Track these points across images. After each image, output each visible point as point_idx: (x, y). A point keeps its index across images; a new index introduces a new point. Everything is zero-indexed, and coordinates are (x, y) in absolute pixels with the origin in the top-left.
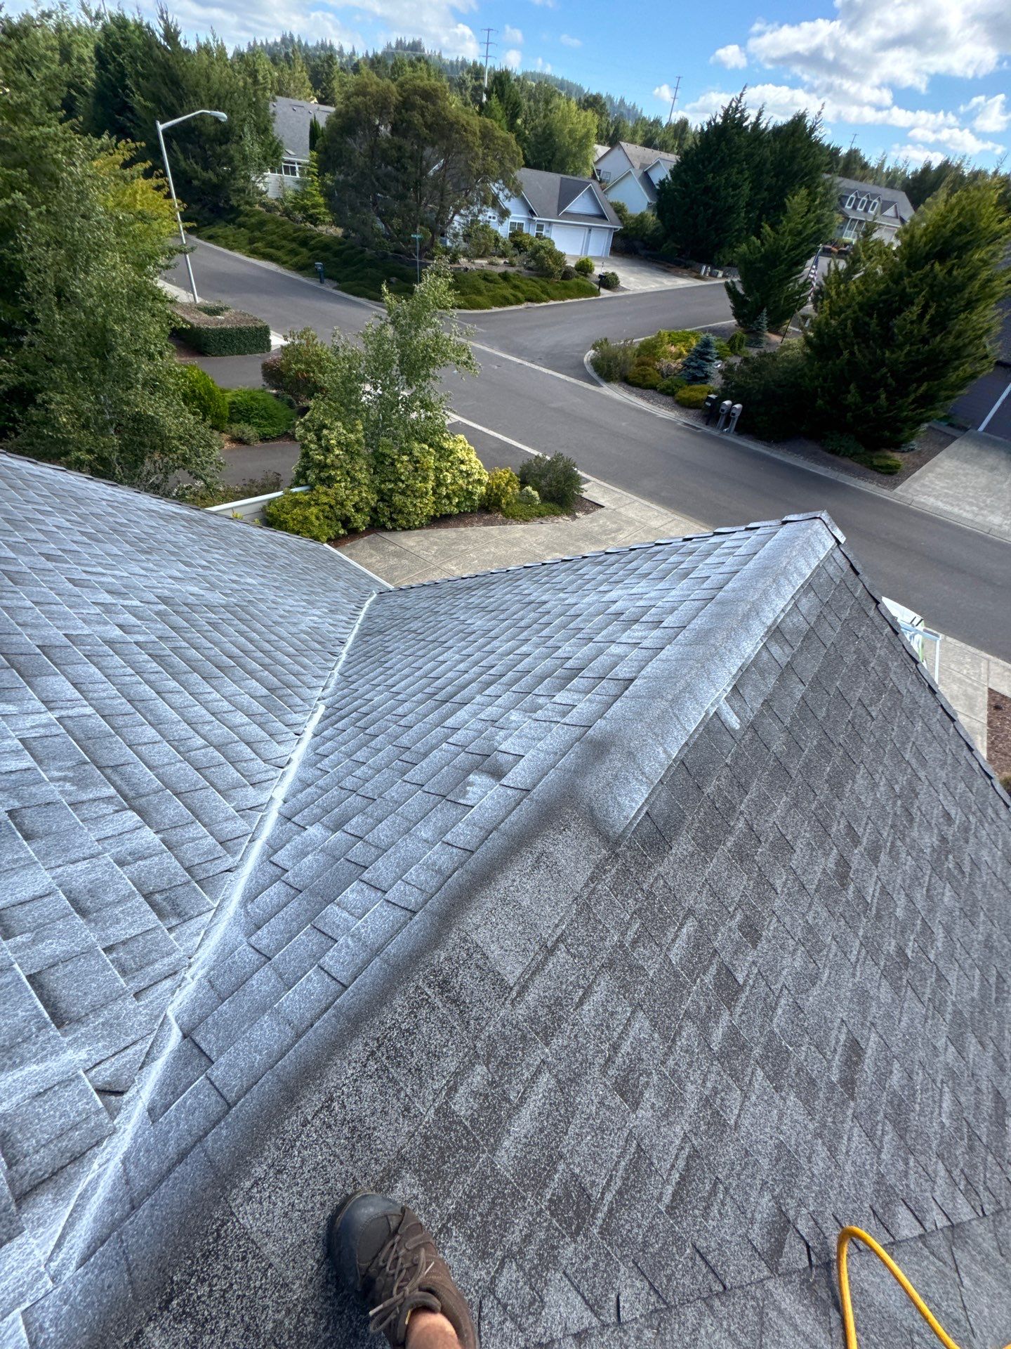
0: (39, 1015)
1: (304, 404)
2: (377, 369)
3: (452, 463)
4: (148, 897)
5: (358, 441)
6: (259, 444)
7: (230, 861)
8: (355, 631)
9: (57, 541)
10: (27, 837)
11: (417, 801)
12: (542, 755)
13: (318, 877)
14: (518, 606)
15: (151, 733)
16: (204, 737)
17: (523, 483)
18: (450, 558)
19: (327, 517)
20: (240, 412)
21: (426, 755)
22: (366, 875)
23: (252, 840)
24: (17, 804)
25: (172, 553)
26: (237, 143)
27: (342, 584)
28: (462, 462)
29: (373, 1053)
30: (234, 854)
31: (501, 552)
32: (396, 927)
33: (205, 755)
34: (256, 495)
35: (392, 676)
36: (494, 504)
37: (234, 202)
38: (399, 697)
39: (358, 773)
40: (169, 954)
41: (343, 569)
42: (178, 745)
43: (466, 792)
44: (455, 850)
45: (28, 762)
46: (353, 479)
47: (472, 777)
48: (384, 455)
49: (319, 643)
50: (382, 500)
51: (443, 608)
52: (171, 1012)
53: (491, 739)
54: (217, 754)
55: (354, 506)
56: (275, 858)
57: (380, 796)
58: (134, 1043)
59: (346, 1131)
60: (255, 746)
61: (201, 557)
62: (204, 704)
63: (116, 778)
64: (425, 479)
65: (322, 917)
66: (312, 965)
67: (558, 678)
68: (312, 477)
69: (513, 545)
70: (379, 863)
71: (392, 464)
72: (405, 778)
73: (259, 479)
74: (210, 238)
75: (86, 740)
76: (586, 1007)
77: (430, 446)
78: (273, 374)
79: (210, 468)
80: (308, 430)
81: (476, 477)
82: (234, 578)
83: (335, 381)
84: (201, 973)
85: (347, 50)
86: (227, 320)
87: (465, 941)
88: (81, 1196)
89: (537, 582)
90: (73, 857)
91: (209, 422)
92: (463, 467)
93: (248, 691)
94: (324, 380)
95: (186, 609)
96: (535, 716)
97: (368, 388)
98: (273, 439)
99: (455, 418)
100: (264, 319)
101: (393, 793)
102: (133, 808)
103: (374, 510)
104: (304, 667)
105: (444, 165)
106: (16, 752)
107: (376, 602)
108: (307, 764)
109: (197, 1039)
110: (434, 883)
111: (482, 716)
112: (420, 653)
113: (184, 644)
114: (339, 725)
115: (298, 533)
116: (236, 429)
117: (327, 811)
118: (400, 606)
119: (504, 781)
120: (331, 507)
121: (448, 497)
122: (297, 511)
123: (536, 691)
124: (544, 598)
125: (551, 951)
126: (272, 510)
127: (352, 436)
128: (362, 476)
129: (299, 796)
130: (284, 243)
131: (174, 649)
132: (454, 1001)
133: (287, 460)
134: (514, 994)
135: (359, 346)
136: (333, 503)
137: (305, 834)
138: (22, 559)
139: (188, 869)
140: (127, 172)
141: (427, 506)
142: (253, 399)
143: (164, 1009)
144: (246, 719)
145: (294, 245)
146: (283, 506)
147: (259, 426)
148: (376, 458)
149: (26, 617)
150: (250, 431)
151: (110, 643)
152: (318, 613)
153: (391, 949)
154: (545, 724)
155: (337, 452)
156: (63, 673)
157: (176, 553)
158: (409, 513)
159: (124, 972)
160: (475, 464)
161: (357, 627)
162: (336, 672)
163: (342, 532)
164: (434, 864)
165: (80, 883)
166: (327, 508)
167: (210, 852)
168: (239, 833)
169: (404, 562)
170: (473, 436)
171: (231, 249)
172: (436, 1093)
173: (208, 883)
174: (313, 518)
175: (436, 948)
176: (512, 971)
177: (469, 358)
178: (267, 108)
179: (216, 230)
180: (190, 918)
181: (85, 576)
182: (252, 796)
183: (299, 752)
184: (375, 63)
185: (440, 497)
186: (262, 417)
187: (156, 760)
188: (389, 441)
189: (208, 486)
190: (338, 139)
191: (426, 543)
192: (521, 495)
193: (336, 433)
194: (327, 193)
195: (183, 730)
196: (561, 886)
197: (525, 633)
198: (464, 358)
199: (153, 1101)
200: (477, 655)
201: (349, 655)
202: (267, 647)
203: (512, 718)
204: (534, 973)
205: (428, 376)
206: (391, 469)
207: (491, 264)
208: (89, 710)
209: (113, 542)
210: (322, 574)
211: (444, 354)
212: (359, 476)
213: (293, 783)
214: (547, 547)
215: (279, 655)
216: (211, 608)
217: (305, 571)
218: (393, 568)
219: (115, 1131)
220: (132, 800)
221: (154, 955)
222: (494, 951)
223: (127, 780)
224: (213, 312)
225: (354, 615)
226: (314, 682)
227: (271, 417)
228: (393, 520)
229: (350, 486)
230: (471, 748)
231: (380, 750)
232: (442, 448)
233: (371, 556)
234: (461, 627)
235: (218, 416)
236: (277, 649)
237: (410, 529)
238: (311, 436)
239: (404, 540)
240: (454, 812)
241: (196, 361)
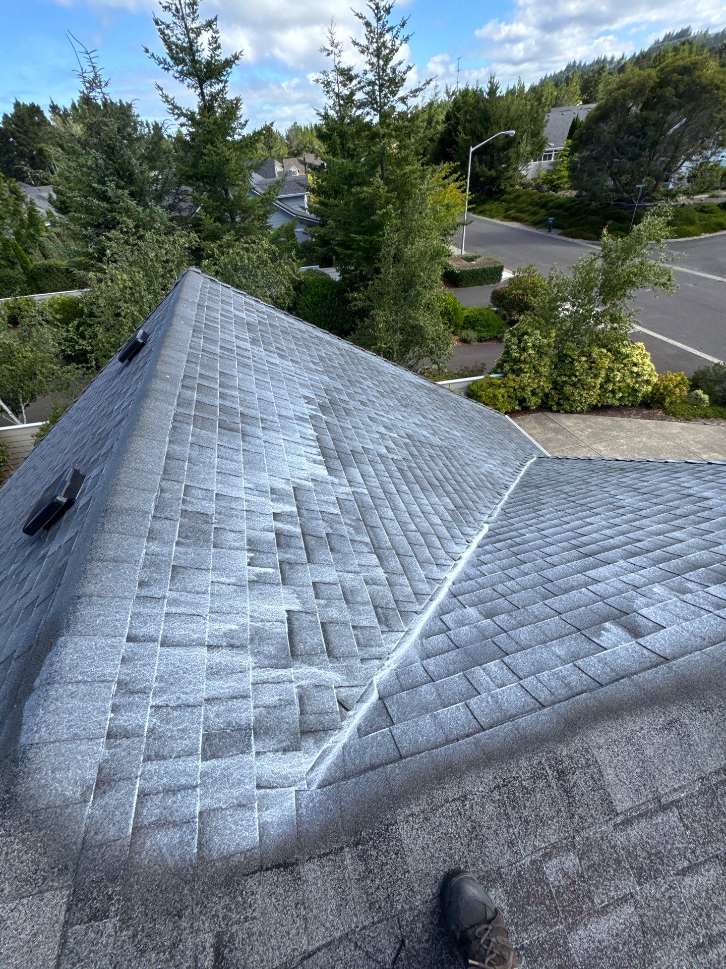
0: (322, 645)
1: (515, 318)
2: (579, 292)
3: (625, 365)
4: (375, 607)
5: (549, 345)
6: (476, 343)
7: (418, 608)
8: (517, 481)
9: (367, 395)
10: (332, 550)
11: (553, 624)
12: (686, 635)
13: (471, 644)
14: (675, 495)
15: (390, 513)
16: (416, 525)
17: (694, 386)
18: (601, 441)
19: (510, 397)
20: (470, 323)
21: (566, 591)
22: (506, 659)
23: (431, 600)
24: (331, 531)
25: (418, 409)
26: (517, 147)
27: (513, 445)
28: (635, 365)
29: (499, 787)
30: (421, 604)
31: (653, 443)
32: (527, 708)
33: (415, 536)
34: (466, 377)
35: (543, 522)
36: (656, 402)
37: (502, 187)
38: (547, 540)
39: (508, 584)
40: (380, 646)
41: (515, 435)
42: (402, 524)
43: (600, 635)
44: (584, 676)
45: (337, 511)
46: (537, 371)
47: (607, 625)
48: (566, 356)
49: (492, 484)
50: (555, 388)
51: (594, 481)
52: (376, 680)
53: (631, 600)
54: (421, 538)
55: (532, 391)
56: (443, 617)
57: (524, 607)
58: (357, 686)
59: (469, 825)
60: (442, 540)
61: (432, 414)
62: (419, 505)
63: (371, 533)
64: (596, 376)
65: (471, 672)
66: (461, 701)
67: (713, 570)
68: (507, 367)
69: (667, 438)
70: (518, 655)
71: (571, 363)
72: (546, 602)
73: (471, 367)
74: (481, 213)
75: (362, 507)
76: (687, 880)
77: (609, 350)
78: (498, 298)
79: (444, 357)
80: (513, 335)
81: (645, 378)
82: (447, 429)
83: (543, 302)
84: (393, 666)
85: (618, 57)
86: (477, 264)
87: (587, 751)
88: (324, 751)
89: (699, 478)
90: (348, 569)
91: (452, 329)
92: (635, 369)
93: (444, 504)
94: (534, 301)
95: (419, 444)
96: (684, 597)
97: (568, 306)
98: (486, 341)
99: (638, 328)
100: (500, 260)
101: (535, 609)
102: (376, 553)
103: (546, 395)
104: (479, 498)
105: (686, 122)
106: (334, 504)
107: (535, 464)
108: (470, 563)
109: (387, 704)
110: (563, 692)
111: (624, 578)
112: (569, 511)
113: (415, 465)
114: (498, 545)
115: (487, 405)
116: (464, 333)
117: (482, 602)
118: (556, 471)
119: (640, 640)
120: (515, 390)
121: (613, 392)
122: (490, 390)
123: (687, 575)
124: (706, 494)
125: (664, 808)
126: (474, 387)
127: (545, 341)
128: (544, 370)
129: (464, 584)
130: (529, 208)
131: (409, 467)
132: (567, 792)
133: (493, 354)
134: (619, 820)
135: (569, 276)
136: (517, 387)
137: (465, 610)
138: (351, 402)
139: (396, 601)
140: (446, 181)
141: (593, 397)
142: (480, 314)
143: (372, 676)
144: (440, 522)
145: (536, 208)
146: (482, 386)
147: (479, 331)
148: (559, 358)
149: (349, 434)
150: (472, 334)
151: (380, 456)
152: (494, 463)
153: (522, 721)
154: (693, 608)
155: (530, 352)
156: (359, 468)
157: (419, 410)
158: (574, 401)
159: (359, 644)
160: (648, 367)
161: (519, 478)
162: (499, 507)
163: (517, 408)
164: (564, 677)
165: (348, 584)
166: (512, 390)
167: (408, 596)
168: (424, 592)
169: (560, 437)
170: (651, 344)
171: (492, 217)
172: (536, 849)
173: (406, 615)
174: (500, 396)
175: (560, 742)
176: (623, 801)
177: (669, 280)
178: (543, 118)
179: (487, 207)
180: (392, 631)
181: (375, 416)
182: (435, 571)
183: (467, 554)
184: (640, 60)
185: (606, 391)
186: (483, 326)
187: (391, 530)
188: (573, 345)
189: (439, 369)
190: (593, 126)
191: (582, 426)
192: (689, 397)
193: (535, 338)
194: (572, 169)
195: (406, 517)
196: (689, 758)
197: (680, 521)
198: (664, 280)
199: (360, 725)
200: (624, 527)
201: (510, 498)
202: (459, 478)
203: (655, 590)
204: (641, 816)
205: (624, 295)
206: (569, 366)
207: (713, 197)
208: (366, 491)
209: (391, 398)
210: (501, 437)
211: (645, 278)
212: (542, 370)
213: (460, 573)
214: (706, 446)
215: (465, 485)
216: (432, 446)
217: (490, 432)
218: (549, 440)
219: (341, 728)
220: (377, 549)
221: (372, 642)
222: (610, 775)
223: (376, 536)
224: (469, 259)
225: (518, 470)
226: (484, 510)
227: (489, 326)
228: (559, 404)
229: (533, 376)
230: (609, 601)
231: (527, 574)
232: (619, 353)
233: (535, 428)
234: (611, 500)
235: (456, 325)
236: (465, 481)
237: (571, 412)
238: (514, 340)
239: (564, 421)
240: (587, 646)
241: (453, 291)
